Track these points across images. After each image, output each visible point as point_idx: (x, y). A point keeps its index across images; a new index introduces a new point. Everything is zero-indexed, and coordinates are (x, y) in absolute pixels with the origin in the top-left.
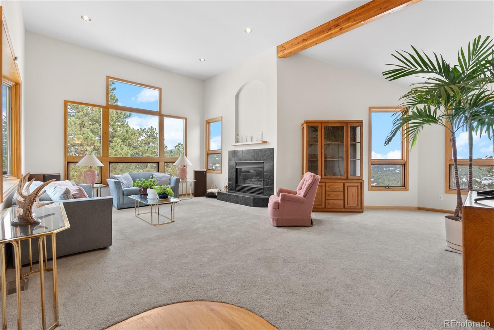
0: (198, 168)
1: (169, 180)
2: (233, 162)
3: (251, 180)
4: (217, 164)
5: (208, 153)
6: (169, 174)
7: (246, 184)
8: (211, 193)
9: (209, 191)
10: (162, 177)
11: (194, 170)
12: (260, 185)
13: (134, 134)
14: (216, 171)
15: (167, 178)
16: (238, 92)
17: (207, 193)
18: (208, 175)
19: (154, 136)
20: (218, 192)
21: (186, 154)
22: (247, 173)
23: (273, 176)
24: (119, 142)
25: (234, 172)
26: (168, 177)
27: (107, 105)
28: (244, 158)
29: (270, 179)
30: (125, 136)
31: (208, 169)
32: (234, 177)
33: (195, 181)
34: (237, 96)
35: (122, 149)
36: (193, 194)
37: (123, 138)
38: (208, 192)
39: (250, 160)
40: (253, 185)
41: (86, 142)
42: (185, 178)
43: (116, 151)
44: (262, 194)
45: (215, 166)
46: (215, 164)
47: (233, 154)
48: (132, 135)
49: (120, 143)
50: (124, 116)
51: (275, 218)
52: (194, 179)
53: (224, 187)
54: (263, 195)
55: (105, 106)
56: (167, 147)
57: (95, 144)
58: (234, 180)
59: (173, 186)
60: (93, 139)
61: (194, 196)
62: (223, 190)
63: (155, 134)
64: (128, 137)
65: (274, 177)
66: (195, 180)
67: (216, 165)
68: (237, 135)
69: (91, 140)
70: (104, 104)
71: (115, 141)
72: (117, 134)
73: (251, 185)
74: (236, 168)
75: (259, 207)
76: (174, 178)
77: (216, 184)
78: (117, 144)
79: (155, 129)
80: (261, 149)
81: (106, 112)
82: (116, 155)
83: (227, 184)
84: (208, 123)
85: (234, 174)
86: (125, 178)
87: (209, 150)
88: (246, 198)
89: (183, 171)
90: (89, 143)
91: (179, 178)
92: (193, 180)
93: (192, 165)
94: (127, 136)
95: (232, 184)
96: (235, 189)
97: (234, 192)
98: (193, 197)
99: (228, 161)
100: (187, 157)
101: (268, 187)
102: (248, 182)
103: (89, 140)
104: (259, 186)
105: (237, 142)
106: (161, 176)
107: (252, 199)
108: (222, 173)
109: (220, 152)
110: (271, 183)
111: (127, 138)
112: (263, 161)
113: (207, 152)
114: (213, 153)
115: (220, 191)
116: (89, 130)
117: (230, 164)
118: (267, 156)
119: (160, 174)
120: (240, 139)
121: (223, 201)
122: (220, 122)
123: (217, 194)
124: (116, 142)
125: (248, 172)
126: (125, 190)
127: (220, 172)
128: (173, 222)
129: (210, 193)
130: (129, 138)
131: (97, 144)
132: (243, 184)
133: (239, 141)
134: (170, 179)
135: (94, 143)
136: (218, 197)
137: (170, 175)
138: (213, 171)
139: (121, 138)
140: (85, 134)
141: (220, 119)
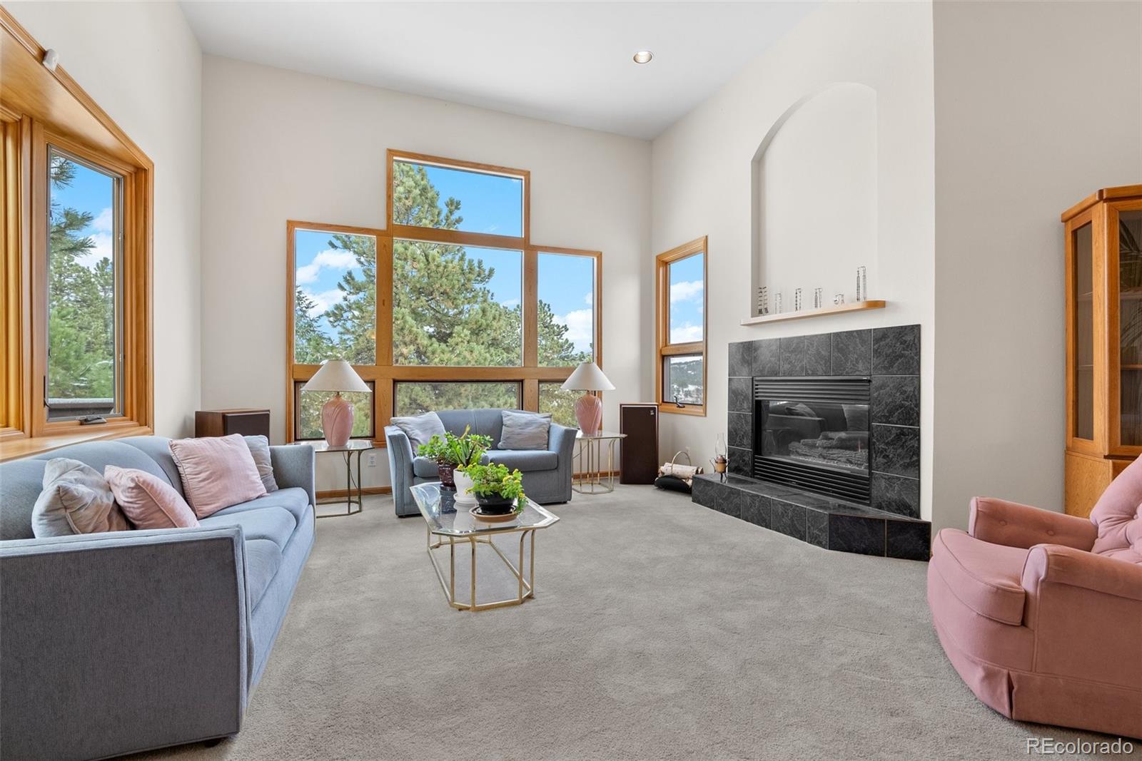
0: (634, 399)
1: (546, 435)
2: (744, 379)
3: (810, 441)
4: (689, 386)
5: (664, 353)
6: (547, 414)
7: (792, 457)
8: (672, 476)
9: (666, 468)
10: (528, 424)
11: (621, 405)
12: (851, 463)
13: (497, 317)
14: (688, 408)
15: (541, 429)
16: (761, 145)
17: (660, 475)
18: (663, 420)
19: (546, 322)
20: (694, 478)
21: (598, 358)
22: (786, 414)
23: (917, 435)
24: (466, 336)
25: (747, 411)
26: (542, 425)
27: (388, 226)
28: (787, 366)
29: (902, 447)
30: (480, 322)
31: (663, 401)
32: (748, 428)
33: (624, 439)
34: (759, 161)
35: (472, 352)
36: (616, 474)
37: (475, 327)
38: (663, 473)
39: (810, 372)
40: (820, 461)
41: (401, 338)
42: (594, 429)
43: (458, 355)
44: (865, 499)
45: (685, 389)
46: (684, 385)
47: (746, 353)
48: (494, 318)
49: (468, 338)
50: (479, 279)
51: (1005, 671)
52: (621, 433)
53: (714, 463)
54: (869, 505)
55: (384, 231)
56: (574, 346)
57: (418, 341)
58: (748, 441)
59: (554, 452)
60: (414, 329)
61: (621, 483)
62: (712, 471)
63: (548, 318)
64: (485, 324)
65: (919, 440)
66: (624, 436)
67: (687, 386)
68: (759, 290)
69: (410, 332)
70: (381, 225)
71: (457, 333)
72: (464, 317)
73: (815, 461)
74: (756, 401)
75: (858, 552)
76: (558, 429)
77: (687, 448)
78: (460, 340)
79: (549, 306)
80: (857, 331)
81: (385, 246)
82: (459, 363)
83: (724, 452)
84: (664, 263)
85: (750, 419)
86: (424, 427)
87: (666, 346)
88: (799, 513)
89: (588, 408)
90: (407, 339)
91: (573, 429)
92: (618, 435)
93: (614, 388)
94: (484, 321)
95: (742, 454)
96: (753, 469)
97: (749, 479)
98: (618, 483)
99: (728, 377)
100: (601, 369)
101: (893, 478)
102: (800, 451)
103: (406, 332)
104: (847, 468)
105: (760, 312)
106: (523, 421)
107: (826, 518)
108: (706, 416)
109: (702, 349)
110: (908, 461)
111: (484, 327)
112: (869, 378)
113: (661, 350)
114: (678, 353)
115: (702, 472)
116: (407, 311)
117: (735, 385)
118: (887, 356)
119: (526, 416)
120: (771, 300)
121: (712, 507)
122: (700, 257)
123: (690, 483)
124: (459, 336)
125: (790, 411)
126: (416, 461)
127: (700, 410)
128: (530, 597)
129: (667, 476)
130: (488, 325)
131: (423, 341)
132: (779, 453)
133: (766, 309)
134: (548, 432)
135: (416, 339)
136: (694, 491)
137: (548, 419)
138: (679, 407)
139: (470, 326)
140: (397, 320)
141: (701, 243)
